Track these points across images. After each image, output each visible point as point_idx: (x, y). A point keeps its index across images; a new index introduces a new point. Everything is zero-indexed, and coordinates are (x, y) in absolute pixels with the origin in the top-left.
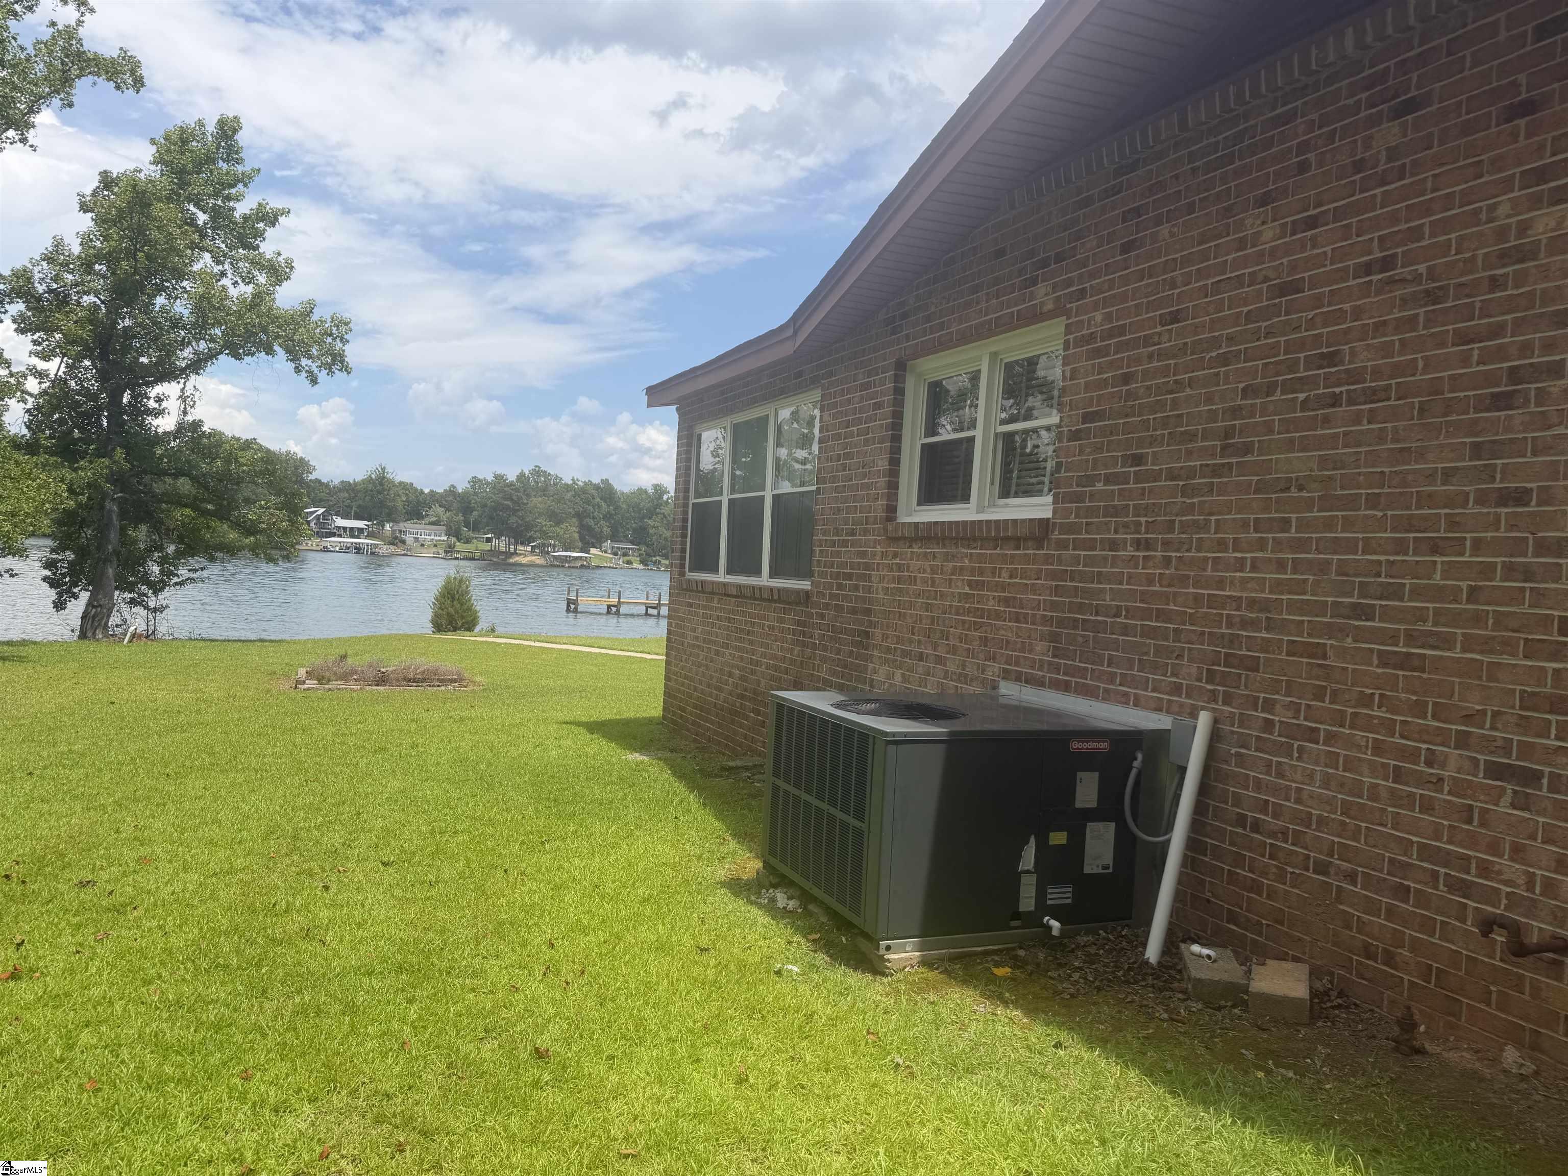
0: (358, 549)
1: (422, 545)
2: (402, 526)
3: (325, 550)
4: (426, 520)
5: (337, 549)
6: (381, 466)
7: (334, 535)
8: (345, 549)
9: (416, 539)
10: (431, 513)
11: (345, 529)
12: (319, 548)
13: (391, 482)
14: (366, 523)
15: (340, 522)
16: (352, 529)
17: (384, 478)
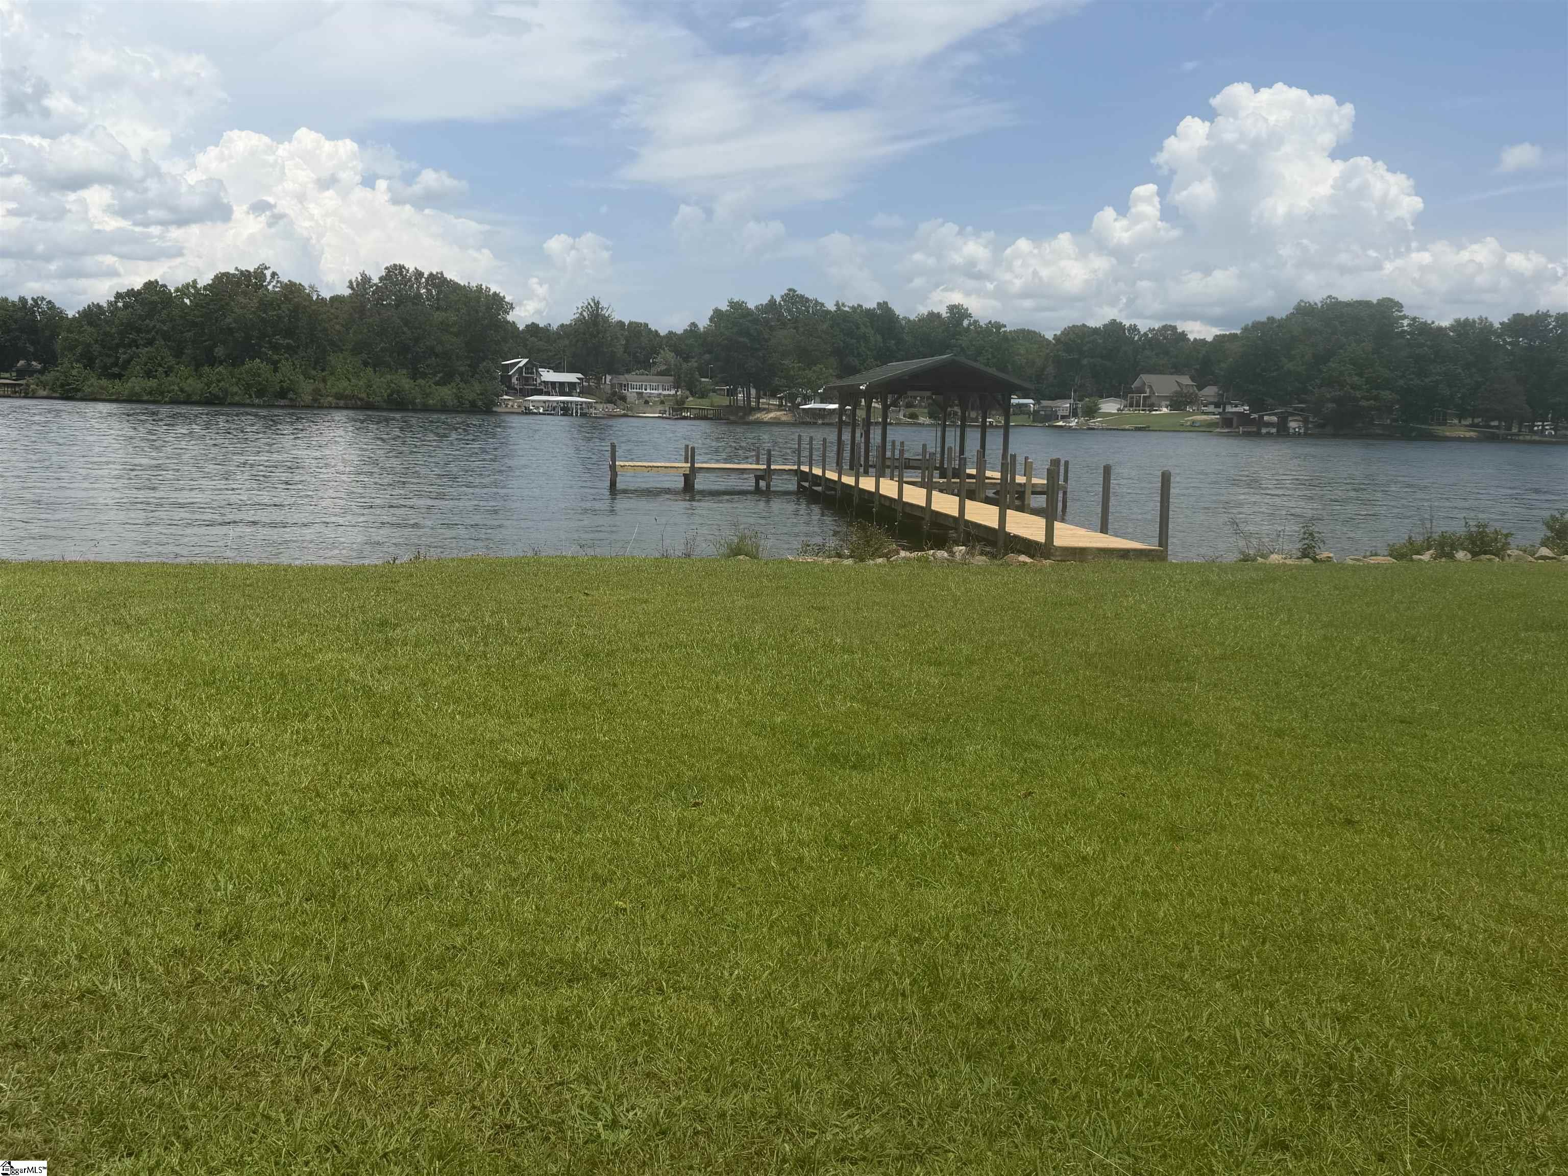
0: (566, 410)
1: (647, 402)
2: (622, 379)
3: (528, 412)
4: (654, 370)
5: (541, 411)
6: (593, 300)
7: (540, 392)
8: (550, 410)
9: (640, 395)
10: (659, 359)
11: (553, 384)
12: (520, 410)
13: (606, 319)
14: (580, 376)
15: (548, 376)
16: (562, 384)
17: (597, 315)
